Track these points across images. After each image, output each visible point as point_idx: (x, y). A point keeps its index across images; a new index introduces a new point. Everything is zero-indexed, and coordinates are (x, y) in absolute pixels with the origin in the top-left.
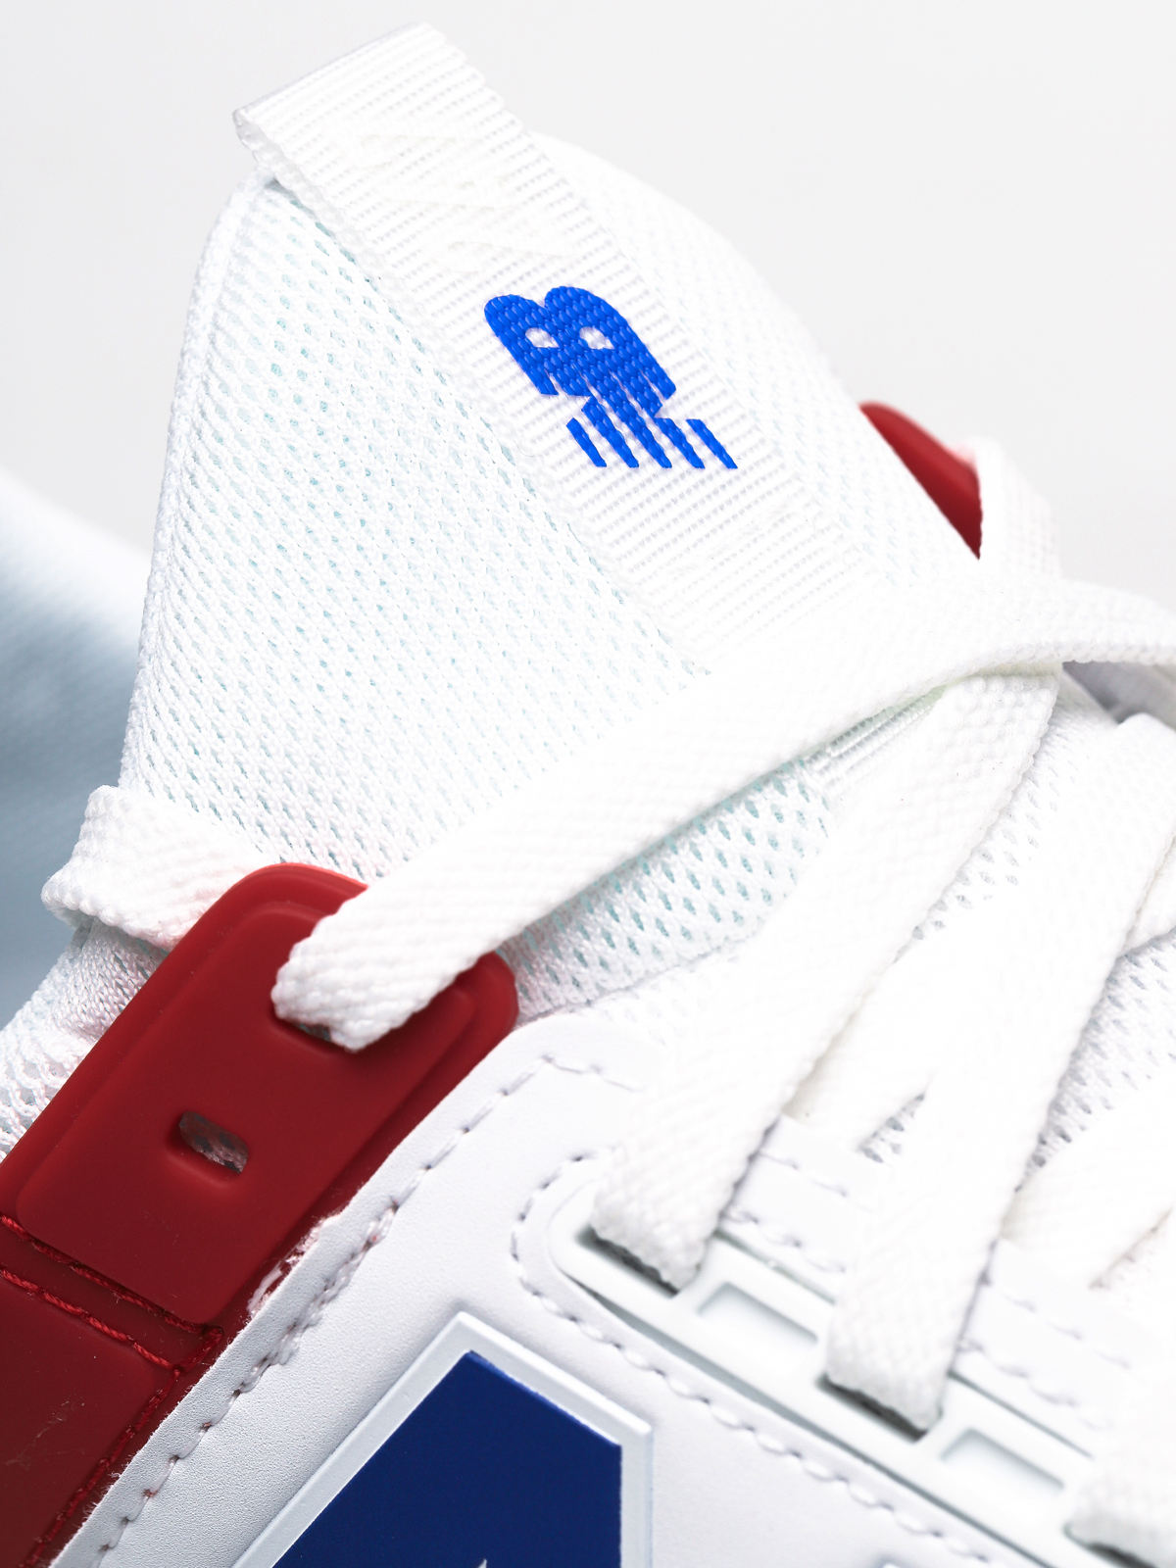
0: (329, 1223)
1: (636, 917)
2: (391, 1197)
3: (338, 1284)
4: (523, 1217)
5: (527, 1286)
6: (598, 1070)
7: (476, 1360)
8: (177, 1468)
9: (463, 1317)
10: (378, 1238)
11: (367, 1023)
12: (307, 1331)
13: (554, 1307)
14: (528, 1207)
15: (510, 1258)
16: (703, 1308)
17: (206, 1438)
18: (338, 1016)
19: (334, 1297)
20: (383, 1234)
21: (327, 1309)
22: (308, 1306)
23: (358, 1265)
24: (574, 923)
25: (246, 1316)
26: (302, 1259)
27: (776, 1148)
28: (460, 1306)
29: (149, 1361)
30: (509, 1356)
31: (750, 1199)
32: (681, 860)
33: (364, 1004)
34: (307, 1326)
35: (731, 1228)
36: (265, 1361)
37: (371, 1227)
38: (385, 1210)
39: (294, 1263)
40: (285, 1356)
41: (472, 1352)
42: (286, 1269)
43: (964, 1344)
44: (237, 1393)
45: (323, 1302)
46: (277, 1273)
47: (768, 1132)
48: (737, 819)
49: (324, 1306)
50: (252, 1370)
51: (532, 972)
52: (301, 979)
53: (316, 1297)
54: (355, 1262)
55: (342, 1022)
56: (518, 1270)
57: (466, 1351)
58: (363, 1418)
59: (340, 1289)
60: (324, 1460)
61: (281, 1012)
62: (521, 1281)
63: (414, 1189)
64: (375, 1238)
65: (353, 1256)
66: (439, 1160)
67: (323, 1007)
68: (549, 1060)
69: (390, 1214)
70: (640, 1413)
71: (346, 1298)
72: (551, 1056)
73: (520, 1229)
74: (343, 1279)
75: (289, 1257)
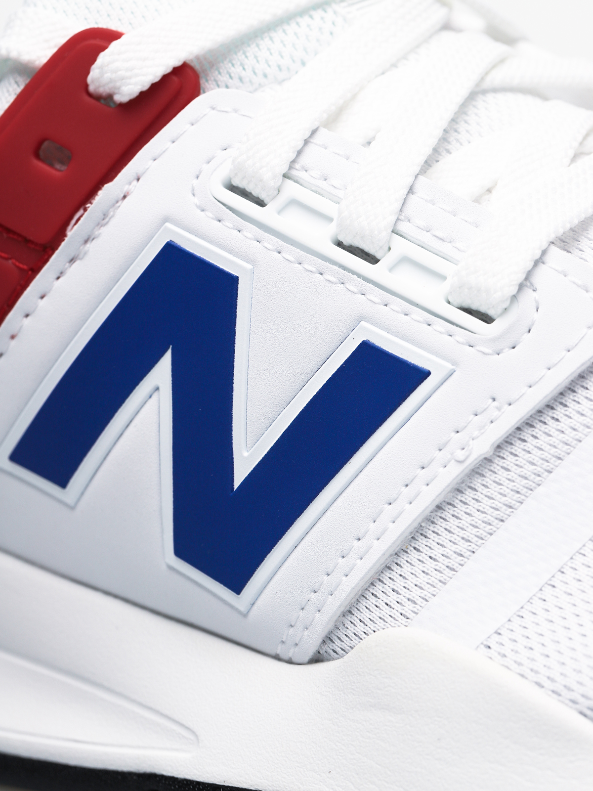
0: (107, 186)
1: (256, 57)
2: (137, 173)
3: (110, 216)
4: (198, 177)
5: (198, 207)
6: (236, 111)
7: (172, 243)
8: (26, 321)
9: (168, 225)
10: (130, 193)
11: (130, 87)
12: (94, 241)
13: (211, 215)
14: (200, 172)
15: (191, 195)
16: (279, 212)
17: (42, 303)
18: (118, 84)
19: (107, 223)
20: (132, 190)
21: (103, 230)
22: (94, 228)
23: (119, 207)
24: (228, 60)
25: (65, 235)
26: (93, 205)
27: (317, 139)
28: (166, 220)
29: (18, 267)
30: (188, 240)
31: (304, 160)
32: (278, 35)
33: (130, 78)
34: (93, 239)
35: (294, 173)
36: (72, 261)
37: (126, 188)
38: (134, 180)
39: (89, 207)
40: (81, 256)
41: (171, 240)
42: (85, 210)
43: (402, 217)
44: (58, 278)
45: (102, 226)
46: (81, 211)
47: (314, 132)
48: (304, 21)
49: (102, 228)
50: (65, 265)
51: (207, 81)
52: (101, 68)
53: (98, 224)
54: (118, 205)
55: (119, 88)
56: (196, 200)
57: (169, 240)
58: (117, 282)
59: (110, 218)
60: (97, 307)
61: (91, 88)
62: (196, 205)
63: (148, 169)
64: (128, 193)
65: (117, 202)
66: (160, 155)
67: (111, 81)
68: (214, 109)
69: (135, 182)
70: (248, 260)
71: (113, 222)
72: (214, 106)
73: (195, 182)
74: (112, 213)
75: (87, 204)
